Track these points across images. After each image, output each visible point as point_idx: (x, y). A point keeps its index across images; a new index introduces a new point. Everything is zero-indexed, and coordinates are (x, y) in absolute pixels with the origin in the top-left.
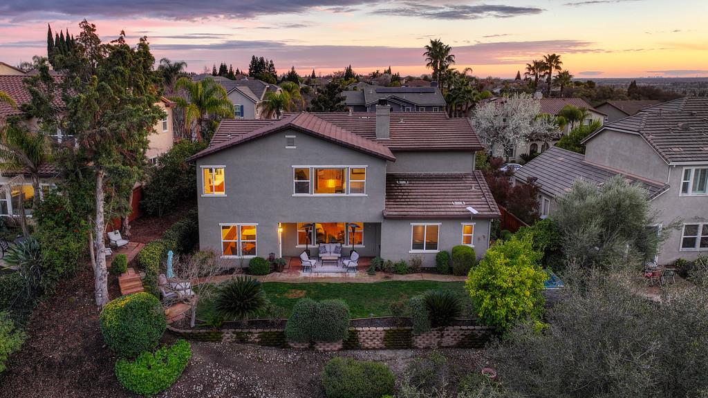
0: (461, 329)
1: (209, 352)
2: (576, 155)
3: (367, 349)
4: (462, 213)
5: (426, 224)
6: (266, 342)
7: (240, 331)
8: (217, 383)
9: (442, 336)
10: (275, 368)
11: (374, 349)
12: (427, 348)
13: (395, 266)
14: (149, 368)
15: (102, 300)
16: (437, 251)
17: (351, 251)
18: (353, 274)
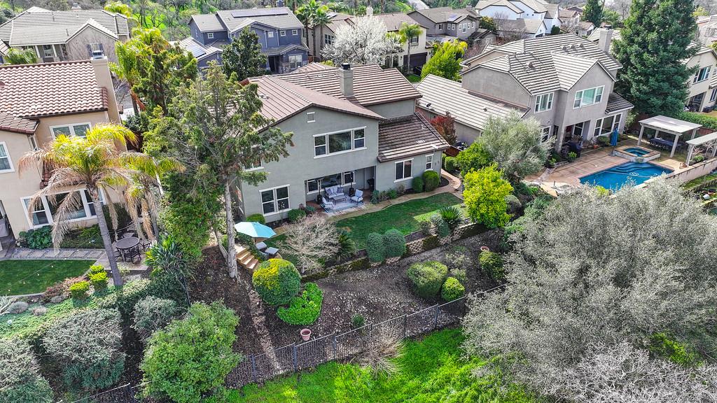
0: (463, 228)
1: (326, 285)
3: (415, 254)
4: (427, 150)
5: (404, 161)
6: (356, 268)
8: (346, 302)
10: (371, 282)
11: (419, 253)
13: (388, 194)
14: (304, 307)
15: (234, 273)
16: (411, 178)
17: (350, 189)
18: (363, 207)
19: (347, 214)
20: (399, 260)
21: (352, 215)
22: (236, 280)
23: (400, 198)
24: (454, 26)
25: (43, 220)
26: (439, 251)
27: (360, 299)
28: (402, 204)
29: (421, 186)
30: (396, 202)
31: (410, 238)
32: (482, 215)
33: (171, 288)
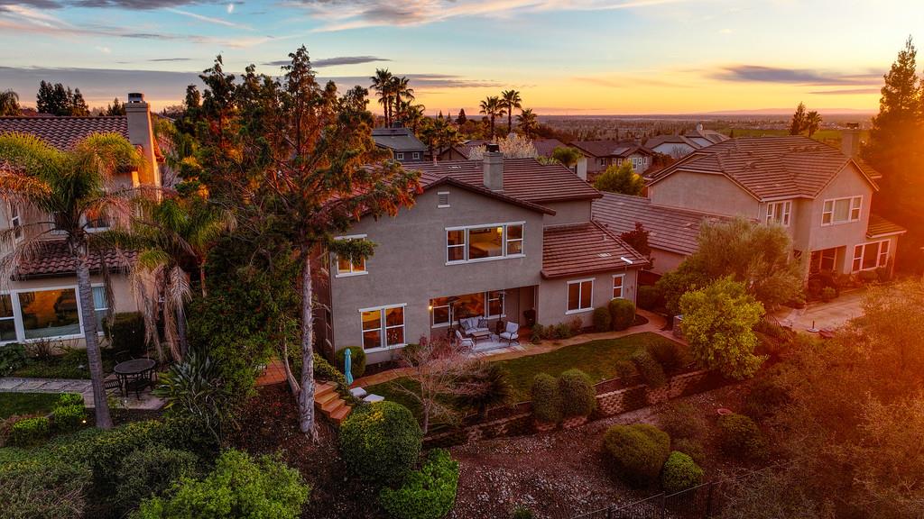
0: (685, 378)
1: (464, 456)
2: (637, 199)
3: (610, 416)
4: (614, 265)
5: (580, 281)
6: (516, 431)
7: (485, 425)
9: (670, 388)
10: (539, 457)
11: (616, 414)
12: (660, 403)
13: (558, 330)
14: (426, 487)
15: (309, 424)
16: (591, 309)
17: (498, 323)
18: (519, 347)
19: (494, 356)
20: (585, 423)
21: (502, 358)
22: (311, 437)
23: (576, 338)
24: (620, 160)
25: (9, 335)
26: (649, 413)
27: (522, 482)
28: (580, 345)
29: (608, 320)
30: (570, 342)
31: (601, 389)
32: (717, 354)
33: (196, 439)
